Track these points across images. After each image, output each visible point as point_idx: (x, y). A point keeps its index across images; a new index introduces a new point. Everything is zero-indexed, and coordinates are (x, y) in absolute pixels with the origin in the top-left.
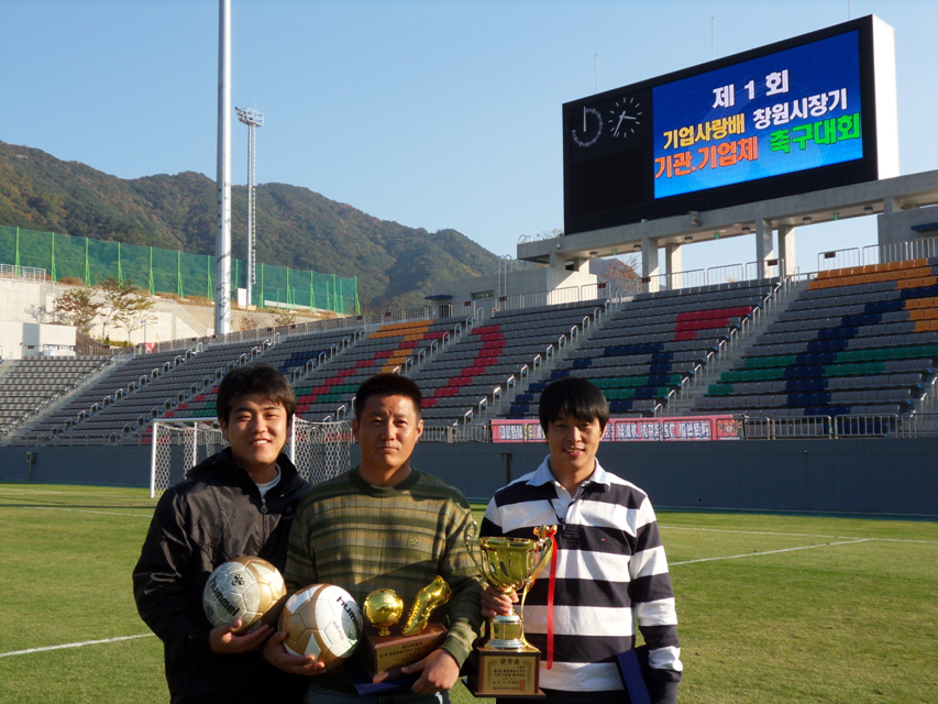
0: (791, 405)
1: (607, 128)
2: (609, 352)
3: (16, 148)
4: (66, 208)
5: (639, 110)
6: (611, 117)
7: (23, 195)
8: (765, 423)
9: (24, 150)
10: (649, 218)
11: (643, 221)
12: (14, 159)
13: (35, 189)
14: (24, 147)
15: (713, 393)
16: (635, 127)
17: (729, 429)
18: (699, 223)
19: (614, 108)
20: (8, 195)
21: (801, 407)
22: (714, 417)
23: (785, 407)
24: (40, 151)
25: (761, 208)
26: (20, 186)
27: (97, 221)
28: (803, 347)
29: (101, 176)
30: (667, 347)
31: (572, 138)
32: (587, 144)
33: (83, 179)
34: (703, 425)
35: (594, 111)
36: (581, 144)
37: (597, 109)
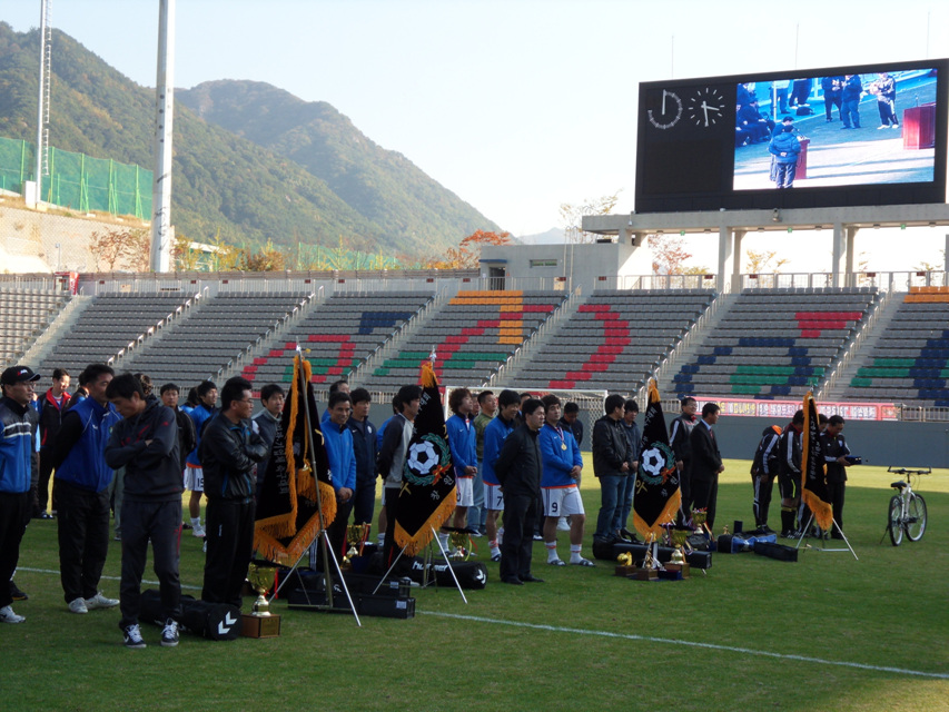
0: (922, 397)
1: (686, 114)
2: (744, 342)
5: (721, 102)
6: (692, 104)
8: (918, 410)
10: (728, 208)
11: (722, 210)
15: (855, 385)
16: (717, 118)
17: (890, 413)
18: (780, 220)
19: (696, 97)
21: (931, 399)
22: (880, 404)
23: (917, 398)
25: (840, 212)
28: (918, 353)
30: (798, 343)
31: (648, 118)
32: (664, 127)
34: (871, 409)
35: (673, 95)
36: (657, 125)
37: (676, 94)
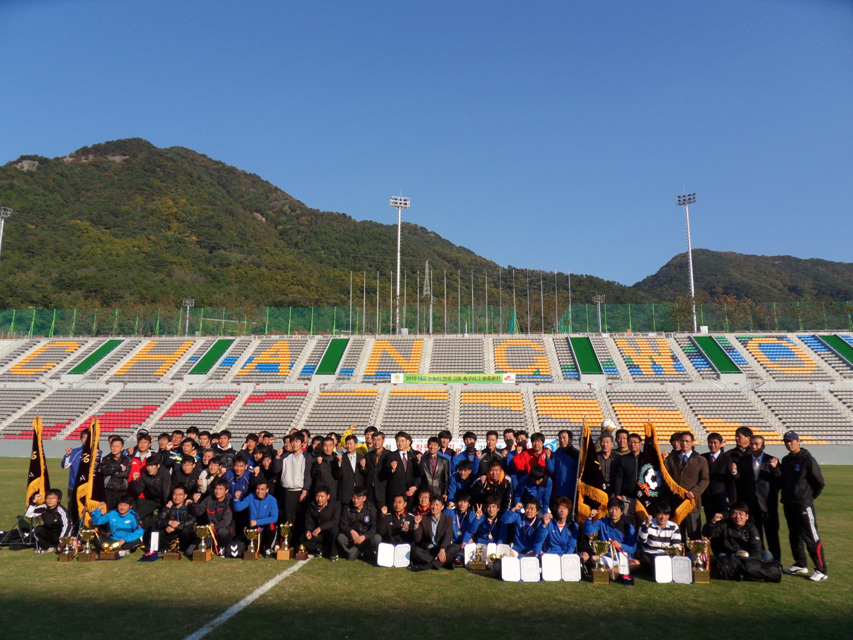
3: (774, 258)
4: (814, 289)
7: (784, 286)
9: (779, 258)
12: (774, 265)
13: (791, 281)
14: (778, 257)
20: (775, 287)
24: (789, 257)
26: (781, 281)
27: (838, 293)
29: (832, 264)
33: (819, 268)
